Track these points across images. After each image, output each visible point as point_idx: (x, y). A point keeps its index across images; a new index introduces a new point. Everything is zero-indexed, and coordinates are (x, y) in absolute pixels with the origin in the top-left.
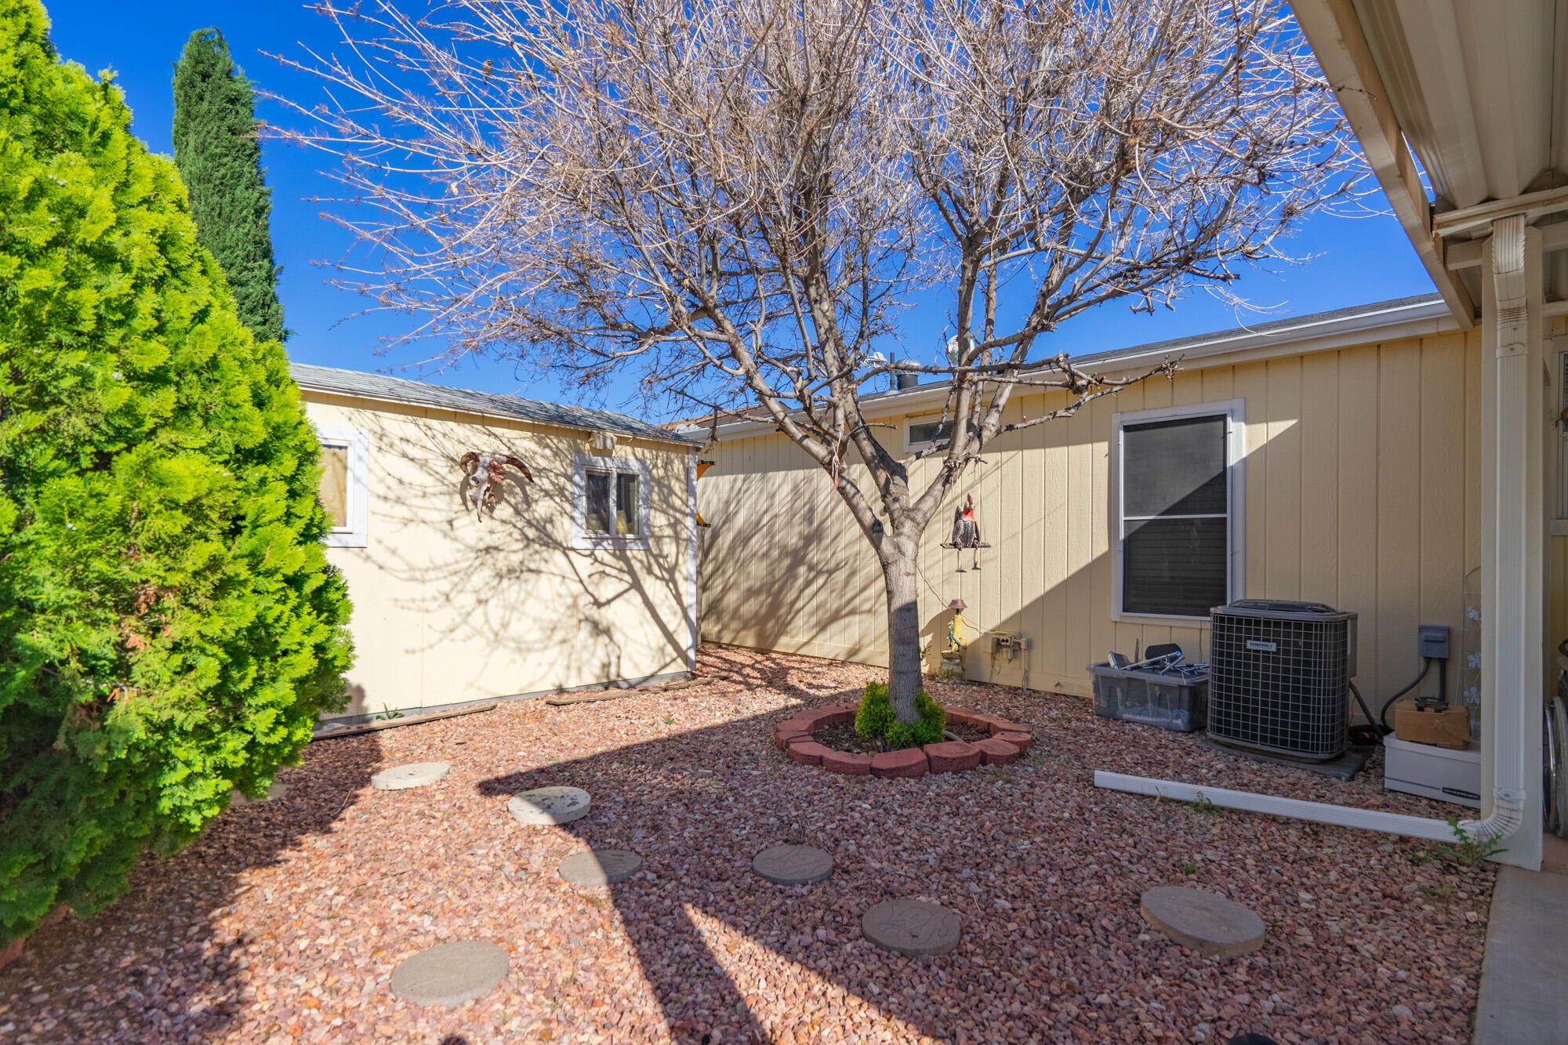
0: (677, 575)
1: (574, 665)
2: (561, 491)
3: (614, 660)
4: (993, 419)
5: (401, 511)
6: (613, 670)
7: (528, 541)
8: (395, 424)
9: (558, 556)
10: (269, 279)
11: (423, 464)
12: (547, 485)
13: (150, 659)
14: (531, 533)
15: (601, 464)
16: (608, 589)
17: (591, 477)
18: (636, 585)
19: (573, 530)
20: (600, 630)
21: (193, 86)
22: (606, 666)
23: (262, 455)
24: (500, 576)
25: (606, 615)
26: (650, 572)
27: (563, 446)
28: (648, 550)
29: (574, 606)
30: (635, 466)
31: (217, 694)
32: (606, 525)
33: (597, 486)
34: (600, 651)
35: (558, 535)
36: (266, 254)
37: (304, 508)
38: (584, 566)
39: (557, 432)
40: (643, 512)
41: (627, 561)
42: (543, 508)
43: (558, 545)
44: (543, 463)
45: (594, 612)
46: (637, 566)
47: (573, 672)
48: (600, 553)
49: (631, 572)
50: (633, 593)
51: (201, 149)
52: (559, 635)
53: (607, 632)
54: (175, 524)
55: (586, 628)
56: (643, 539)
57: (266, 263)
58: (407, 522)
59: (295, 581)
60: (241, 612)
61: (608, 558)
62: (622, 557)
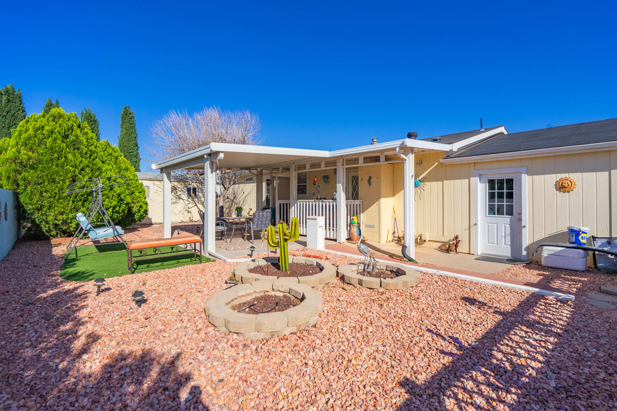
1: (185, 217)
2: (182, 191)
3: (192, 217)
4: (232, 182)
5: (157, 194)
7: (176, 198)
8: (156, 182)
9: (182, 200)
10: (137, 150)
11: (160, 187)
12: (180, 189)
13: (135, 207)
14: (177, 197)
15: (189, 186)
16: (190, 206)
17: (188, 188)
18: (196, 205)
19: (185, 196)
20: (189, 212)
21: (124, 116)
22: (190, 218)
23: (141, 192)
24: (172, 203)
25: (190, 210)
26: (199, 203)
27: (183, 183)
28: (198, 200)
29: (184, 208)
30: (195, 186)
31: (139, 209)
32: (190, 196)
33: (189, 190)
34: (189, 215)
35: (182, 197)
36: (137, 146)
37: (144, 196)
38: (186, 202)
39: (182, 182)
40: (197, 193)
42: (179, 193)
44: (179, 186)
45: (188, 209)
48: (189, 200)
49: (195, 203)
50: (196, 207)
51: (126, 128)
52: (182, 213)
53: (190, 212)
54: (137, 198)
55: (186, 212)
56: (198, 198)
57: (137, 147)
58: (158, 196)
59: (144, 202)
60: (140, 204)
61: (191, 201)
62: (193, 201)
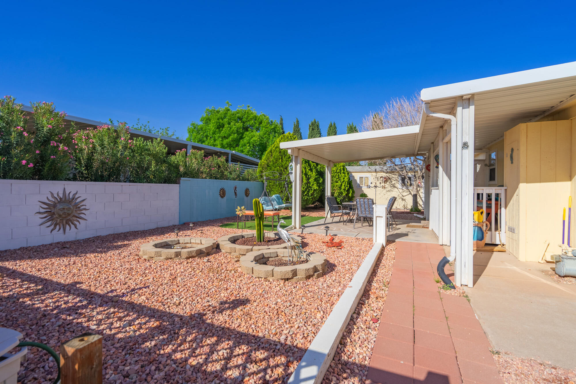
0: (419, 192)
1: (399, 204)
2: (397, 180)
3: (406, 204)
6: (406, 206)
7: (391, 187)
8: (374, 174)
9: (396, 189)
12: (394, 179)
14: (392, 186)
16: (404, 194)
17: (402, 178)
18: (411, 193)
19: (399, 185)
20: (403, 200)
22: (404, 205)
24: (387, 191)
25: (404, 198)
27: (397, 174)
29: (399, 196)
30: (410, 175)
32: (405, 184)
33: (403, 180)
34: (403, 202)
35: (396, 186)
38: (401, 191)
39: (396, 172)
41: (409, 190)
42: (393, 182)
43: (396, 187)
44: (393, 176)
45: (402, 197)
46: (410, 190)
47: (398, 205)
48: (403, 188)
49: (410, 191)
50: (410, 195)
53: (405, 200)
55: (401, 199)
61: (405, 189)
62: (408, 189)
